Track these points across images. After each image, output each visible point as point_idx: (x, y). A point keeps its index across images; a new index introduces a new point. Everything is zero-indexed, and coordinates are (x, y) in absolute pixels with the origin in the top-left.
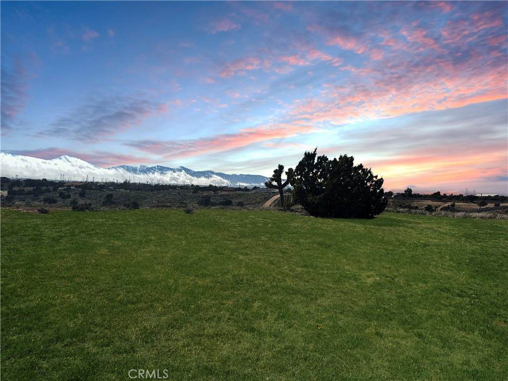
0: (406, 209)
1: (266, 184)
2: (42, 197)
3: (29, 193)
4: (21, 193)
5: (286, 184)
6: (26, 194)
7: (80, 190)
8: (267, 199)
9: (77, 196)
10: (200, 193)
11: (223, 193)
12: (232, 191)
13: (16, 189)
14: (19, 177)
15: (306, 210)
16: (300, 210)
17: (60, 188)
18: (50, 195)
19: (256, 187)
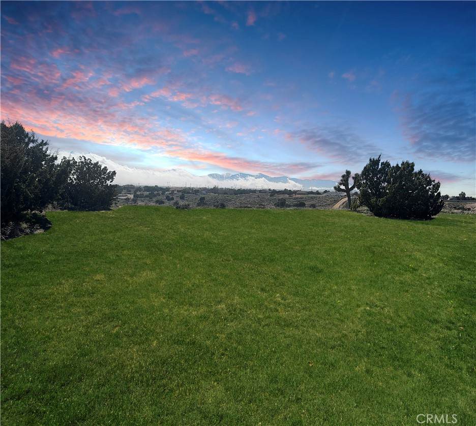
0: (460, 211)
1: (335, 188)
2: (154, 199)
3: (147, 196)
4: (141, 196)
5: (353, 188)
6: (145, 197)
7: (181, 194)
8: (336, 202)
9: (179, 199)
10: (276, 197)
11: (297, 196)
12: (304, 194)
13: (138, 193)
14: (140, 185)
15: (371, 211)
16: (365, 211)
17: (167, 193)
18: (159, 198)
19: (326, 191)
